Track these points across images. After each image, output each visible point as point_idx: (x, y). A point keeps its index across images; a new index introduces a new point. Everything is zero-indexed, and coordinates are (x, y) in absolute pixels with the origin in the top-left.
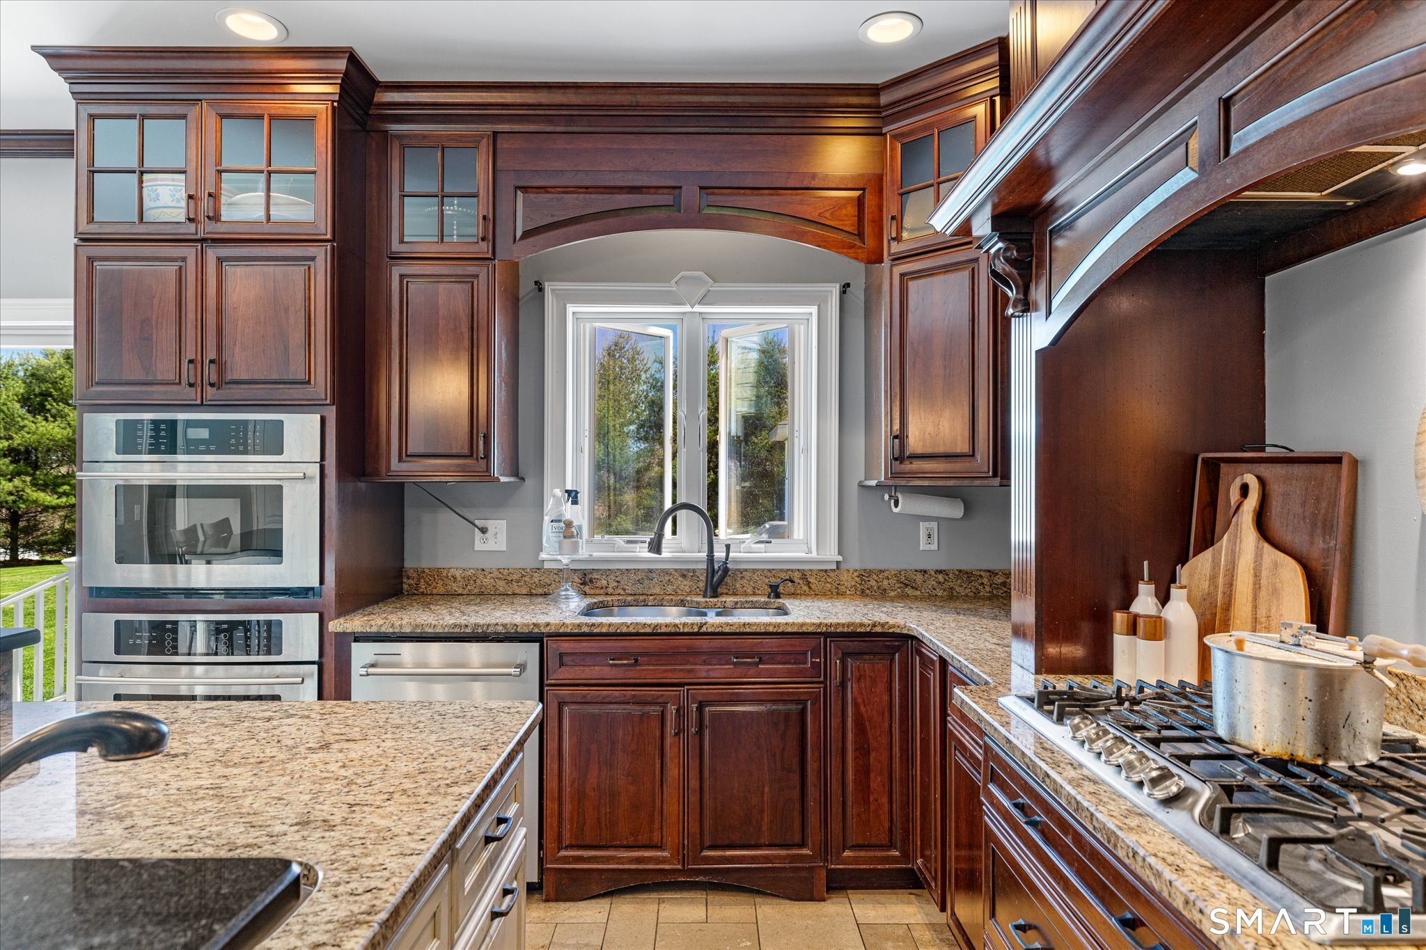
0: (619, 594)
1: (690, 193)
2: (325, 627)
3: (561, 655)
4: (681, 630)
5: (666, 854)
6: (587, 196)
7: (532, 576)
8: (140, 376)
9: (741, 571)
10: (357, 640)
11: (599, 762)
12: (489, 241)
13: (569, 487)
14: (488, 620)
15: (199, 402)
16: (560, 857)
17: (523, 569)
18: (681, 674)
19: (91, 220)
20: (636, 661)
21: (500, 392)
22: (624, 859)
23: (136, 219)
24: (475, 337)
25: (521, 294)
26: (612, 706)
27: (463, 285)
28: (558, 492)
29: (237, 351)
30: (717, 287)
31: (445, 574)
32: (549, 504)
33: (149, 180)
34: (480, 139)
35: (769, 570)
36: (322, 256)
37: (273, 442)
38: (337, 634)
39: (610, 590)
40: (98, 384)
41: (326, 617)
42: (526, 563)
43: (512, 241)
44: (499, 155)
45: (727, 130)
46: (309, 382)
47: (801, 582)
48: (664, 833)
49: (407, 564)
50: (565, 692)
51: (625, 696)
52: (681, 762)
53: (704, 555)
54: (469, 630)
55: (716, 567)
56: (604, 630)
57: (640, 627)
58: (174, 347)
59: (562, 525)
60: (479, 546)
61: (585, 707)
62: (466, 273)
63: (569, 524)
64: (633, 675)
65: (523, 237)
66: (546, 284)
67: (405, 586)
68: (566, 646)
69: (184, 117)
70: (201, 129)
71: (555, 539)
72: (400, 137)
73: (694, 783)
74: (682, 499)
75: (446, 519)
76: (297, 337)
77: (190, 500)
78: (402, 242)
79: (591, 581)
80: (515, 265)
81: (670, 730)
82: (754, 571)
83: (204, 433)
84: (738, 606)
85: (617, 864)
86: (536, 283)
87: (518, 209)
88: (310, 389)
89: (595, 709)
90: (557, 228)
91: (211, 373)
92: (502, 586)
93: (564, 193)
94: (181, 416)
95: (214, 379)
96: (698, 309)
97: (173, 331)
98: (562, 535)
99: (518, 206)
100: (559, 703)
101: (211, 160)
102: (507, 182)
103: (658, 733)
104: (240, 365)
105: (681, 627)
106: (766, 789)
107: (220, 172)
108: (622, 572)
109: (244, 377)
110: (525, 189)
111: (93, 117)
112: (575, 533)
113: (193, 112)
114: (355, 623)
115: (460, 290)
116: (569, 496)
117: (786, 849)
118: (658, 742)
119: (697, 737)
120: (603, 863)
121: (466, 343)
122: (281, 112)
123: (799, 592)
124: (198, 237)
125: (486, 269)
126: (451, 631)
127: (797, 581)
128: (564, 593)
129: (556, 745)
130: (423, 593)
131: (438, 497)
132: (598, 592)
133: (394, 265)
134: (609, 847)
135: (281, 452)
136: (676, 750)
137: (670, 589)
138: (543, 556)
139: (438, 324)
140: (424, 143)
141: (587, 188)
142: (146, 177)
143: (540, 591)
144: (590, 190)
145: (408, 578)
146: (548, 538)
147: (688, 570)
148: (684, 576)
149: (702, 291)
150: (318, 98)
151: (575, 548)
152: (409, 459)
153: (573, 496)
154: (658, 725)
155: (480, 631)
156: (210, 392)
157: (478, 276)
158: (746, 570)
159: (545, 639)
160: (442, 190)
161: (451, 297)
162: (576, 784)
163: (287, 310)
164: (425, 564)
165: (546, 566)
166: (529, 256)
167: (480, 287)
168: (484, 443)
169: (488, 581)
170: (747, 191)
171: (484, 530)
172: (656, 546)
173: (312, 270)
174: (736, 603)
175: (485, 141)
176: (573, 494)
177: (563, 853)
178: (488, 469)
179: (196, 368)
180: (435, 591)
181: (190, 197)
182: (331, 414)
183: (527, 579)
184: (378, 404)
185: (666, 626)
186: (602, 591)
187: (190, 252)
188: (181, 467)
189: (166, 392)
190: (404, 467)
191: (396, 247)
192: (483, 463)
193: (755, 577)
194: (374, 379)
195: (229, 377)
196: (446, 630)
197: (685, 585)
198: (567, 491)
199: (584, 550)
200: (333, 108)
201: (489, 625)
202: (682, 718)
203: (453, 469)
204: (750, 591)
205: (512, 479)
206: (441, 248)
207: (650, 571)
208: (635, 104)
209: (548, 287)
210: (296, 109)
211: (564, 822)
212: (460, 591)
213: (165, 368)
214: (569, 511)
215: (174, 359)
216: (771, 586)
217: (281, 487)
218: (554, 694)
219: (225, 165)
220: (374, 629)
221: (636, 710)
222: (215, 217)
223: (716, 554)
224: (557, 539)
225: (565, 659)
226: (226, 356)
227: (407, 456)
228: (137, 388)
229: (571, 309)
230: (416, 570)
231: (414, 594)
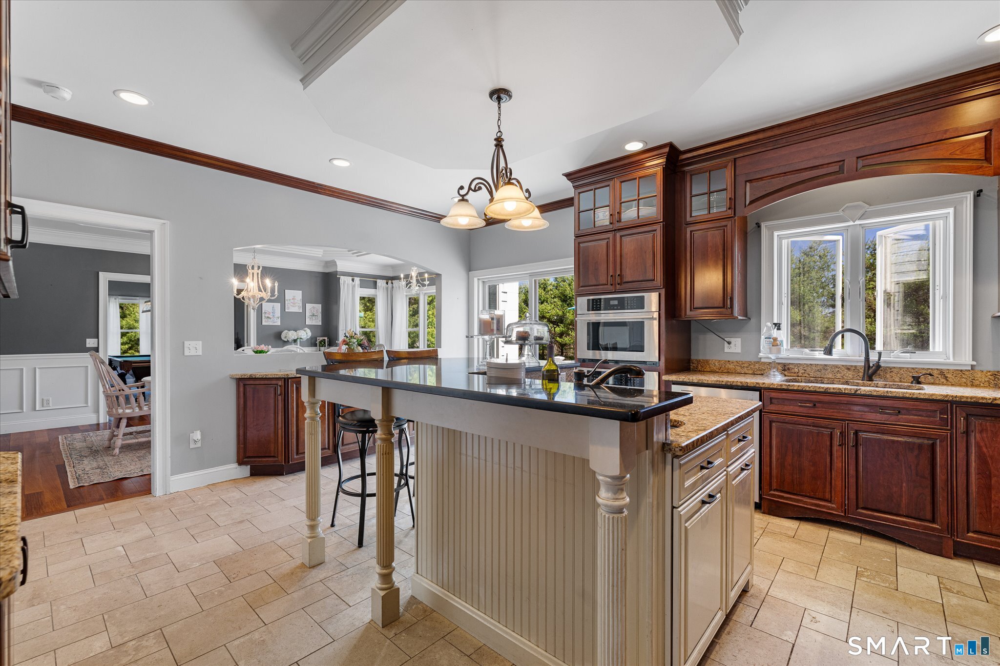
0: (806, 377)
1: (850, 162)
2: (661, 378)
3: (771, 399)
4: (843, 392)
5: (833, 506)
6: (786, 177)
7: (755, 365)
8: (595, 283)
9: (890, 368)
10: (673, 384)
11: (793, 452)
12: (732, 209)
13: (775, 322)
14: (733, 380)
15: (614, 291)
16: (771, 494)
17: (750, 362)
18: (844, 415)
19: (579, 229)
20: (815, 405)
21: (738, 277)
22: (808, 503)
23: (593, 227)
24: (725, 253)
25: (749, 229)
26: (800, 426)
27: (720, 231)
28: (769, 324)
29: (627, 270)
30: (872, 208)
31: (710, 362)
32: (764, 330)
33: (597, 211)
34: (727, 163)
35: (913, 368)
36: (659, 228)
37: (640, 304)
38: (666, 381)
39: (800, 374)
40: (582, 287)
41: (661, 374)
42: (751, 358)
43: (744, 206)
44: (737, 168)
45: (877, 122)
46: (654, 280)
47: (940, 376)
48: (833, 495)
49: (693, 357)
50: (773, 416)
51: (807, 422)
52: (844, 460)
53: (863, 358)
54: (724, 383)
55: (871, 365)
56: (795, 388)
57: (817, 388)
58: (606, 271)
59: (772, 340)
60: (726, 350)
61: (785, 424)
62: (721, 225)
63: (775, 339)
64: (812, 412)
65: (749, 204)
66: (762, 224)
67: (691, 367)
68: (774, 395)
69: (609, 186)
70: (614, 188)
71: (767, 347)
72: (691, 171)
73: (852, 472)
74: (848, 327)
75: (711, 338)
76: (649, 262)
77: (605, 327)
78: (691, 216)
79: (788, 369)
80: (745, 218)
81: (836, 441)
82: (900, 368)
83: (616, 302)
84: (887, 387)
85: (803, 504)
86: (756, 224)
87: (747, 191)
88: (655, 282)
89: (790, 427)
90: (768, 196)
91: (618, 280)
92: (739, 369)
93: (772, 178)
94: (603, 297)
95: (619, 282)
96: (857, 222)
97: (605, 266)
98: (771, 345)
99: (747, 189)
100: (770, 421)
101: (618, 199)
102: (741, 180)
103: (828, 443)
104: (628, 276)
105: (843, 390)
106: (904, 485)
107: (621, 203)
108: (807, 365)
109: (630, 280)
110: (750, 181)
111: (579, 193)
112: (779, 344)
113: (611, 183)
114: (673, 378)
115: (718, 234)
116: (775, 326)
117: (919, 521)
118: (828, 448)
119: (854, 448)
120: (795, 502)
121: (721, 257)
122: (643, 175)
123: (938, 382)
124: (613, 229)
125: (731, 222)
126: (715, 383)
127: (936, 375)
128: (772, 373)
129: (768, 441)
130: (699, 371)
131: (707, 327)
132: (792, 375)
133: (688, 227)
134: (798, 495)
135: (643, 308)
136: (840, 453)
137: (839, 376)
138: (761, 355)
139: (708, 250)
140: (700, 172)
141: (785, 173)
142: (596, 210)
143: (759, 372)
144: (787, 174)
145: (693, 363)
146: (764, 347)
147: (852, 366)
148: (848, 369)
149: (861, 212)
150: (657, 165)
151: (779, 351)
152: (694, 310)
153: (778, 326)
154: (828, 439)
155: (729, 384)
156: (618, 286)
157: (727, 226)
158: (894, 368)
159: (762, 391)
160: (710, 191)
161: (714, 237)
162: (780, 460)
163: (645, 252)
164: (701, 358)
165: (763, 360)
166: (751, 213)
167: (728, 231)
168: (730, 301)
169: (731, 366)
170: (891, 152)
171: (729, 343)
172: (829, 351)
173: (655, 235)
174: (886, 385)
175: (730, 164)
176: (778, 325)
177: (772, 492)
178: (732, 313)
179: (613, 278)
180: (705, 370)
181: (611, 215)
182: (663, 292)
183: (752, 366)
184: (681, 287)
185: (834, 389)
186: (795, 375)
187: (610, 235)
188: (603, 315)
189: (603, 288)
190: (692, 313)
191: (688, 219)
192: (729, 310)
193: (902, 371)
194: (679, 277)
195: (625, 280)
196: (713, 383)
197: (850, 374)
198: (774, 324)
199: (784, 353)
200: (663, 168)
201: (733, 382)
202: (844, 438)
203: (715, 313)
204: (897, 379)
205: (744, 318)
206: (709, 216)
207: (826, 365)
208: (814, 124)
209: (763, 225)
210: (648, 172)
211: (773, 478)
212: (717, 371)
213: (603, 280)
214: (775, 333)
215: (606, 276)
216: (913, 377)
217: (644, 322)
218: (768, 417)
219: (623, 200)
220: (681, 380)
221: (815, 430)
222: (619, 221)
223: (871, 358)
224: (769, 347)
225: (773, 400)
226: (623, 273)
227: (694, 308)
228: (594, 287)
229: (776, 234)
230: (696, 360)
231: (696, 371)
